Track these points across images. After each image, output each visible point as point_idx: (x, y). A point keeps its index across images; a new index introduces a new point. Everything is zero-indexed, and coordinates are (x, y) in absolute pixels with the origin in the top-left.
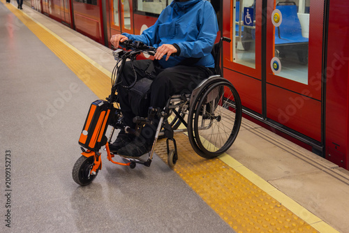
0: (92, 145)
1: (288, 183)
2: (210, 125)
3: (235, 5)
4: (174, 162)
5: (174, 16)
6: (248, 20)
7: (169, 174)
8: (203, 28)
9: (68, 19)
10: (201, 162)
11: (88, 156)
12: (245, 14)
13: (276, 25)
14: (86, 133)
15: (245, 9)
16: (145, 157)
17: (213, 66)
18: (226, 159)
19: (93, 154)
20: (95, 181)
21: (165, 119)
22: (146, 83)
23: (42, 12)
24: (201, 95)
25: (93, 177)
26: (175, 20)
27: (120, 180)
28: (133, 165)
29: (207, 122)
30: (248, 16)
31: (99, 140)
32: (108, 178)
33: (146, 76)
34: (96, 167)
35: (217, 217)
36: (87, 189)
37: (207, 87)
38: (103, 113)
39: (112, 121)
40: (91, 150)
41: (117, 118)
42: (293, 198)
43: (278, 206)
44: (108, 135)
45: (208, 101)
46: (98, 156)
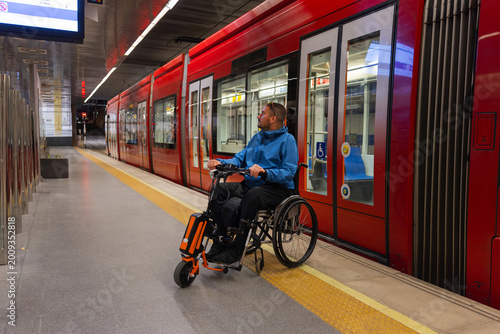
0: (191, 251)
1: (359, 284)
2: (291, 239)
3: (308, 141)
4: (261, 269)
5: (261, 143)
6: (320, 153)
7: (257, 279)
8: (286, 159)
9: (147, 165)
10: (284, 270)
11: (187, 260)
12: (318, 148)
13: (345, 156)
14: (186, 240)
15: (318, 143)
16: (237, 265)
17: (293, 188)
18: (305, 268)
19: (192, 259)
20: (193, 284)
21: (254, 230)
22: (237, 201)
23: (120, 160)
24: (283, 212)
25: (192, 279)
26: (261, 147)
27: (215, 283)
28: (226, 271)
29: (288, 236)
30: (321, 150)
31: (198, 248)
32: (203, 282)
33: (236, 196)
34: (194, 271)
35: (301, 307)
36: (186, 290)
37: (288, 204)
38: (201, 223)
39: (208, 233)
40: (191, 256)
41: (212, 229)
42: (364, 293)
43: (352, 299)
44: (204, 243)
45: (290, 217)
46: (196, 261)
